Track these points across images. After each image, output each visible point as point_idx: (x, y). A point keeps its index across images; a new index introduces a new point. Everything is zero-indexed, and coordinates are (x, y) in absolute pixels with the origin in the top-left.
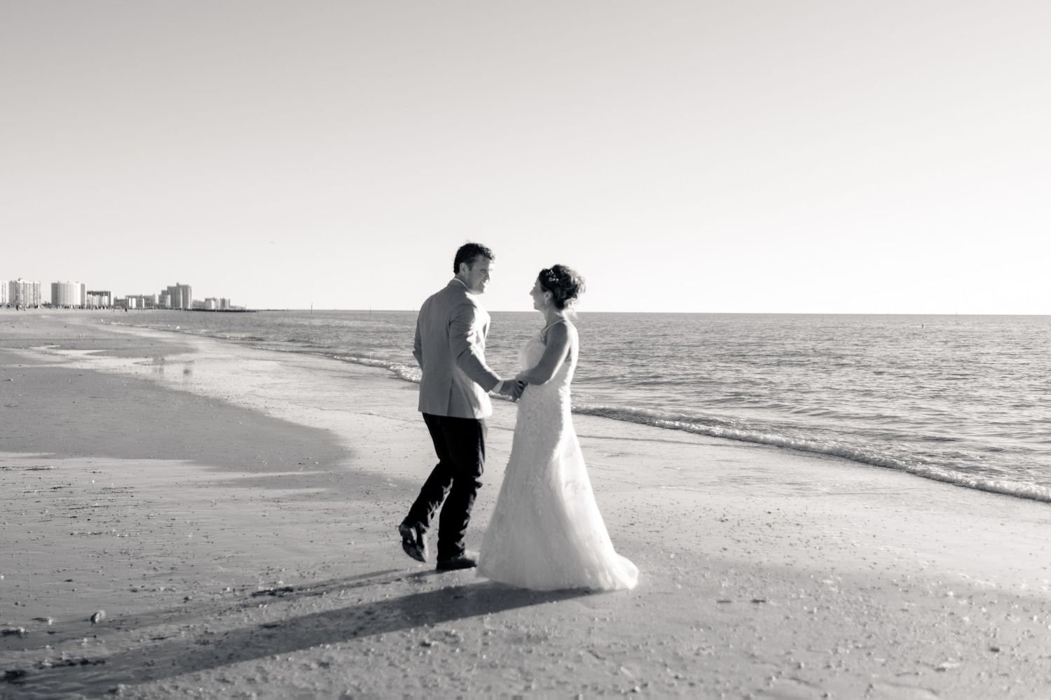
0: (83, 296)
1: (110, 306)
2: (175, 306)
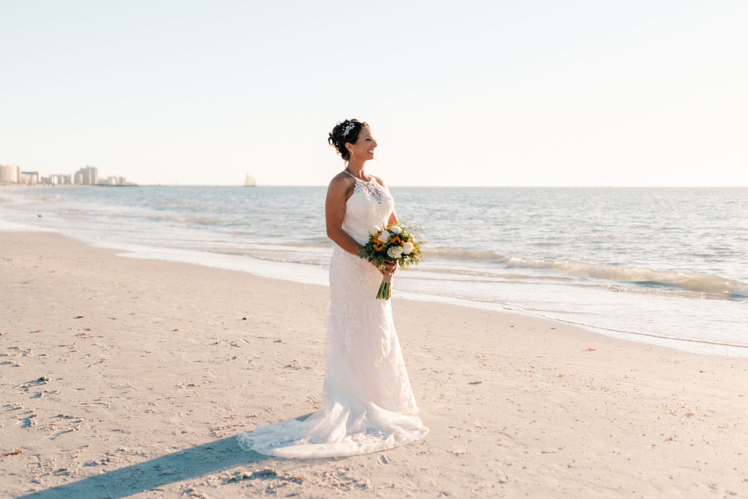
0: (18, 175)
1: (38, 183)
2: (86, 182)
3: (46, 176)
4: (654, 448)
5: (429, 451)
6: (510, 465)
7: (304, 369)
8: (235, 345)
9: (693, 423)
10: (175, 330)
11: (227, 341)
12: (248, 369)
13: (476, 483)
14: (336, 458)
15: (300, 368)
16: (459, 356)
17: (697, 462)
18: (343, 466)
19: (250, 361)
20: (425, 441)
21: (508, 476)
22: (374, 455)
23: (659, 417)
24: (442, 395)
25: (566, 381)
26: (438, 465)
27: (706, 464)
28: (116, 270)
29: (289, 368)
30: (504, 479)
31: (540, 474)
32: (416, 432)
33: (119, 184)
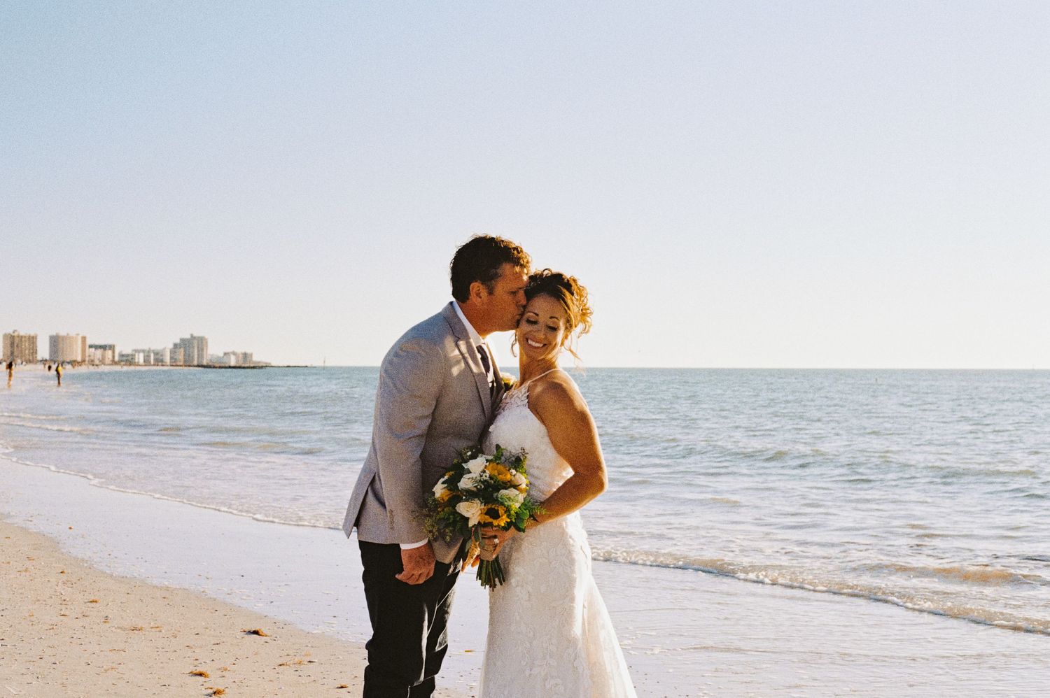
0: (84, 351)
1: (114, 362)
2: (187, 362)
3: (127, 351)
33: (241, 363)
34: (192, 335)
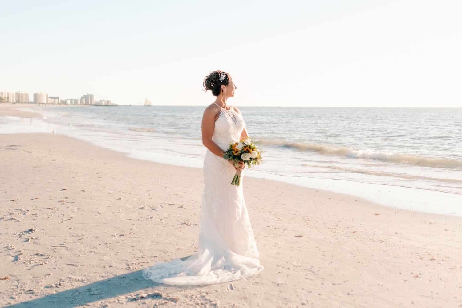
0: (47, 100)
1: (59, 104)
2: (87, 104)
3: (64, 99)
4: (405, 282)
5: (261, 282)
6: (311, 292)
7: (193, 225)
8: (154, 209)
9: (434, 265)
10: (120, 199)
11: (150, 206)
12: (159, 225)
13: (287, 304)
14: (201, 286)
15: (191, 225)
16: (292, 218)
17: (432, 292)
18: (205, 291)
19: (161, 220)
20: (260, 275)
21: (308, 299)
22: (226, 284)
23: (412, 261)
24: (276, 244)
25: (357, 235)
26: (265, 292)
27: (438, 293)
28: (93, 160)
29: (185, 224)
30: (305, 302)
31: (329, 299)
32: (255, 269)
33: (107, 104)
34: (88, 94)
